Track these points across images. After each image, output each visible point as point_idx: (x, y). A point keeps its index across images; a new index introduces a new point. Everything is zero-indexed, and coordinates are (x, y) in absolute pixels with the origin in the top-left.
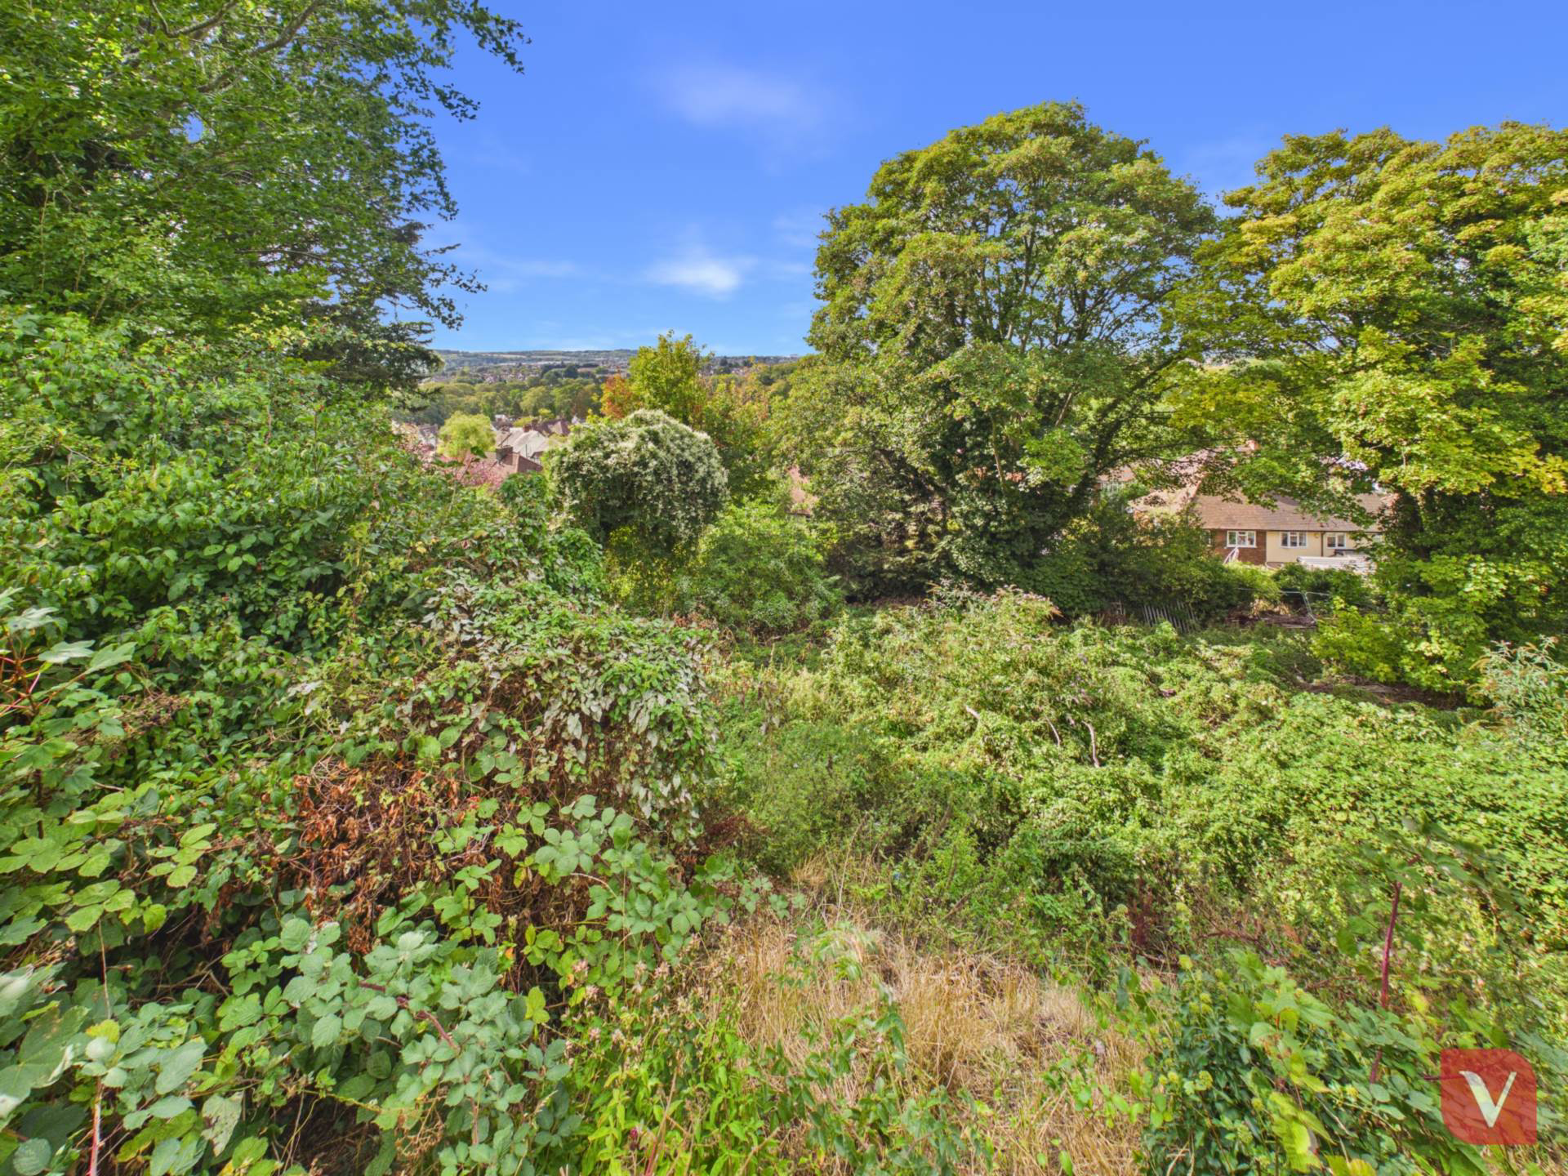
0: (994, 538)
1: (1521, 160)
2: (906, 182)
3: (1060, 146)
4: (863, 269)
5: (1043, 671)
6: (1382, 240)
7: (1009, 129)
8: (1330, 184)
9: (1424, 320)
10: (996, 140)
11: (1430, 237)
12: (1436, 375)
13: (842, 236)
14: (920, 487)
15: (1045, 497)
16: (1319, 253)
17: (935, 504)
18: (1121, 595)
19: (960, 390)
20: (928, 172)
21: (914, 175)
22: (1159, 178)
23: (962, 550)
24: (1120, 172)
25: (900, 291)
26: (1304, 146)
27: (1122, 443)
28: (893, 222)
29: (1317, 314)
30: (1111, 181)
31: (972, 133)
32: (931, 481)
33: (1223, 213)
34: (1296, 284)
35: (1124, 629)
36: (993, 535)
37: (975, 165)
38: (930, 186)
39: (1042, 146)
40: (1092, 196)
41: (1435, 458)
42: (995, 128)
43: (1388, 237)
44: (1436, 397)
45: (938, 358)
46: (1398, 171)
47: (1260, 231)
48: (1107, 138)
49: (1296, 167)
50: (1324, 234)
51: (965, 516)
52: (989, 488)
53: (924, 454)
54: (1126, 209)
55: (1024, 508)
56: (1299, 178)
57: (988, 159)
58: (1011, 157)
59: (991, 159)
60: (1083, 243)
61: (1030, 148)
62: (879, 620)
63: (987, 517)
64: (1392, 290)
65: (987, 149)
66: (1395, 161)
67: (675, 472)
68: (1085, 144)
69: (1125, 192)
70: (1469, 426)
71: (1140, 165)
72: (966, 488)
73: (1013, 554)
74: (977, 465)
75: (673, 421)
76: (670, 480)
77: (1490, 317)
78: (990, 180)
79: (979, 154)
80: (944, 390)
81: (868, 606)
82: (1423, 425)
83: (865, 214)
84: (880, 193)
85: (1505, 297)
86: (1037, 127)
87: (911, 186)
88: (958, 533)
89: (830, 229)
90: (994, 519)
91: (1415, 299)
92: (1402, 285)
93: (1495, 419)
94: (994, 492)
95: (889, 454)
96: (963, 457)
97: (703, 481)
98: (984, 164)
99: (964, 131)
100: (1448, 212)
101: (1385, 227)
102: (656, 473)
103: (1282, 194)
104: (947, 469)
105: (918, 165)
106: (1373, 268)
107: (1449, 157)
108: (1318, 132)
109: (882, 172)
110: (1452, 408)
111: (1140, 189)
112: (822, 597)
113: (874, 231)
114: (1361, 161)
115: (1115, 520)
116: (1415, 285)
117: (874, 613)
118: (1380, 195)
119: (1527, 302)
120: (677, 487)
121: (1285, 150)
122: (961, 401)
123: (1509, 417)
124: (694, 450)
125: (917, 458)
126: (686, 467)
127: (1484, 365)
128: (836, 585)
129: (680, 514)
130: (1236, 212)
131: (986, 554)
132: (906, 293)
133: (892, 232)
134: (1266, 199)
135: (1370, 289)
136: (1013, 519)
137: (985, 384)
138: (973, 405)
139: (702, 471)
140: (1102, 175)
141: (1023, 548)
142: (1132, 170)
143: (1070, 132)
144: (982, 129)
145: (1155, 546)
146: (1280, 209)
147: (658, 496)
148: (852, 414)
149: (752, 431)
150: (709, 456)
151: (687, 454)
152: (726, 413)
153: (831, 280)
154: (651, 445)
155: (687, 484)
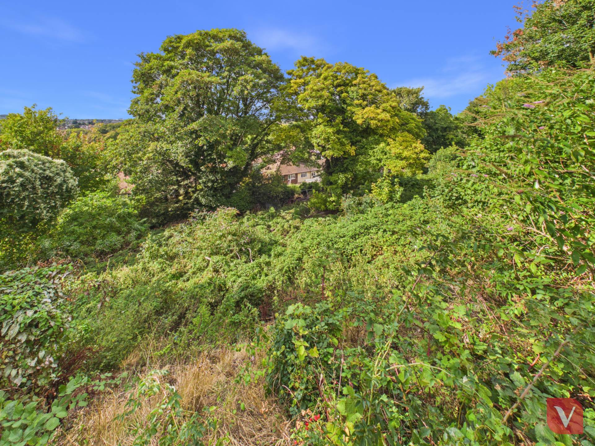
0: (215, 190)
1: (347, 72)
2: (178, 47)
3: (238, 45)
4: (158, 82)
5: (234, 235)
6: (322, 89)
7: (221, 35)
8: (311, 72)
9: (331, 112)
10: (216, 38)
11: (332, 89)
12: (333, 126)
13: (147, 66)
14: (185, 174)
15: (234, 171)
16: (309, 91)
17: (192, 180)
18: (259, 202)
19: (202, 134)
20: (188, 44)
21: (182, 45)
22: (269, 62)
23: (203, 196)
24: (258, 58)
25: (176, 93)
26: (305, 60)
27: (259, 150)
28: (172, 63)
29: (309, 109)
30: (255, 61)
31: (207, 33)
32: (190, 171)
33: (286, 76)
34: (304, 100)
35: (260, 213)
36: (215, 189)
37: (208, 46)
38: (189, 51)
39: (232, 44)
40: (249, 65)
41: (333, 149)
42: (215, 33)
43: (324, 88)
44: (333, 132)
45: (193, 121)
46: (326, 70)
47: (295, 83)
48: (254, 46)
49: (304, 66)
50: (310, 86)
51: (204, 183)
52: (214, 171)
53: (187, 160)
54: (260, 71)
55: (227, 176)
56: (305, 69)
57: (212, 45)
58: (221, 46)
59: (214, 45)
60: (246, 81)
61: (228, 43)
62: (166, 233)
63: (213, 182)
64: (325, 103)
65: (212, 41)
66: (325, 68)
67: (38, 183)
68: (247, 46)
69: (259, 65)
70: (339, 139)
71: (264, 57)
72: (204, 172)
73: (223, 194)
74: (209, 162)
75: (36, 155)
76: (34, 188)
77: (342, 111)
78: (213, 53)
79: (209, 42)
80: (195, 134)
81: (161, 228)
82: (330, 140)
83: (158, 58)
84: (166, 50)
85: (345, 106)
86: (231, 37)
87: (180, 49)
88: (202, 190)
89: (140, 61)
90: (216, 182)
91: (329, 106)
92: (327, 102)
93: (344, 138)
94: (216, 172)
95: (171, 162)
96: (203, 160)
97: (61, 185)
98: (211, 46)
99: (203, 32)
100: (335, 83)
101: (323, 86)
102: (22, 185)
103: (300, 73)
104: (197, 165)
105: (184, 41)
106: (321, 97)
107: (335, 69)
108: (308, 57)
109: (167, 41)
110: (336, 135)
111: (264, 65)
112: (136, 230)
113: (163, 66)
114: (318, 66)
115: (257, 176)
116: (329, 102)
117: (164, 231)
118: (322, 77)
119: (349, 108)
120: (40, 191)
121: (301, 60)
122: (202, 138)
123: (346, 137)
124: (53, 169)
125: (183, 162)
126: (48, 180)
127: (342, 124)
128: (145, 222)
129: (42, 206)
130: (290, 77)
131: (213, 196)
132: (179, 93)
133: (172, 67)
134: (297, 74)
135: (320, 102)
136: (223, 181)
137: (212, 132)
138: (207, 139)
139: (59, 180)
140: (252, 58)
141: (226, 191)
142: (261, 58)
143: (242, 41)
144: (210, 33)
145: (269, 183)
146: (300, 77)
147: (24, 198)
148: (152, 145)
149: (95, 157)
150: (65, 171)
151: (47, 172)
152: (77, 149)
153: (140, 85)
154: (18, 170)
155: (48, 188)
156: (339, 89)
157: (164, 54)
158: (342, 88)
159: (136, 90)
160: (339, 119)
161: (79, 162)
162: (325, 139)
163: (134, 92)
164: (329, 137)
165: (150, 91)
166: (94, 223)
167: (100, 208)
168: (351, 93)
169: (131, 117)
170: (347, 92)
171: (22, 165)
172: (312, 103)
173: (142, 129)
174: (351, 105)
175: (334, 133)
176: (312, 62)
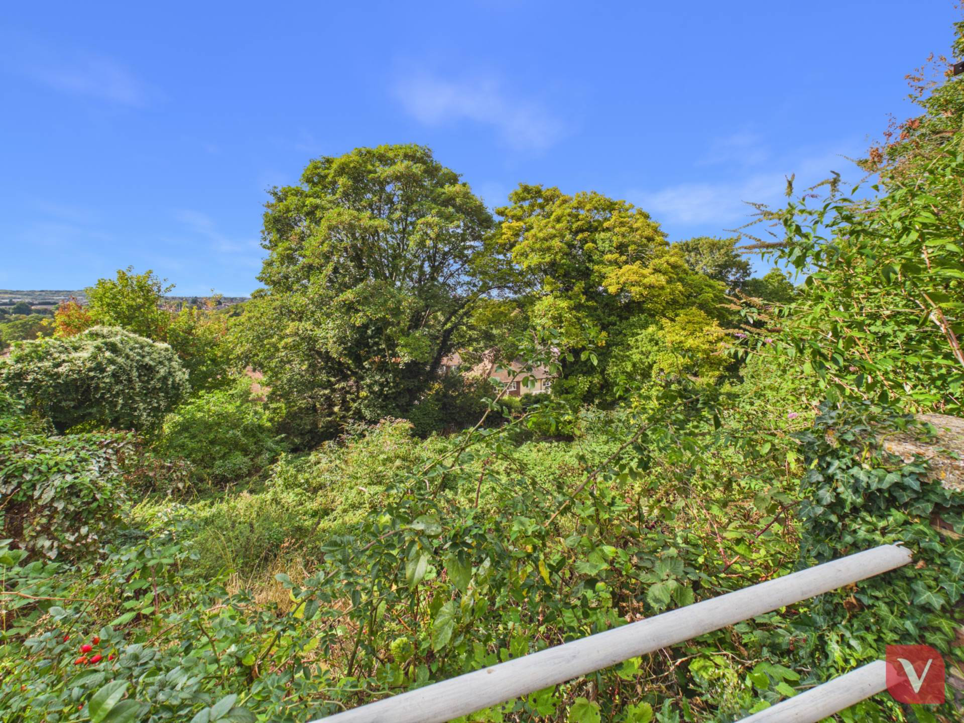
0: (386, 397)
1: (596, 208)
2: (326, 176)
3: (418, 169)
4: (297, 230)
5: (405, 459)
6: (552, 237)
7: (391, 154)
8: (537, 210)
9: (566, 275)
10: (384, 160)
11: (568, 237)
12: (570, 298)
13: (281, 206)
14: (339, 370)
15: (413, 368)
16: (531, 241)
17: (351, 382)
18: (454, 420)
19: (360, 308)
20: (342, 171)
21: (332, 172)
22: (466, 195)
23: (367, 406)
24: (448, 189)
25: (322, 243)
26: (526, 190)
28: (318, 201)
30: (444, 193)
31: (369, 152)
32: (349, 368)
33: (497, 218)
34: (522, 255)
35: (452, 435)
36: (386, 396)
37: (370, 172)
38: (342, 181)
39: (408, 167)
40: (434, 200)
41: (567, 334)
42: (382, 152)
43: (555, 236)
44: (568, 308)
45: (349, 288)
46: (558, 207)
47: (509, 228)
48: (444, 170)
49: (524, 199)
50: (533, 232)
51: (369, 386)
52: (383, 368)
53: (341, 348)
54: (451, 209)
55: (403, 378)
56: (526, 205)
57: (378, 170)
58: (390, 170)
59: (380, 169)
60: (429, 225)
61: (401, 167)
62: (312, 458)
63: (382, 385)
64: (555, 260)
65: (377, 164)
66: (558, 203)
67: (135, 374)
68: (432, 171)
69: (449, 201)
70: (579, 319)
71: (458, 188)
72: (368, 369)
73: (397, 405)
74: (376, 355)
75: (132, 335)
76: (130, 380)
77: (586, 274)
78: (382, 184)
79: (373, 166)
80: (350, 308)
81: (306, 451)
82: (564, 319)
83: (298, 193)
84: (309, 180)
85: (590, 265)
86: (406, 156)
87: (329, 179)
88: (365, 398)
89: (272, 200)
90: (386, 386)
91: (563, 265)
92: (558, 257)
93: (587, 316)
94: (386, 370)
96: (367, 351)
97: (164, 379)
98: (375, 172)
99: (364, 151)
100: (574, 226)
101: (553, 231)
103: (519, 212)
104: (358, 360)
105: (335, 166)
106: (549, 249)
107: (574, 203)
108: (532, 185)
109: (310, 166)
110: (574, 312)
111: (457, 200)
112: (270, 450)
113: (304, 205)
114: (547, 201)
116: (562, 258)
117: (310, 454)
118: (552, 217)
119: (596, 267)
120: (138, 385)
121: (520, 190)
122: (361, 314)
123: (592, 316)
124: (155, 356)
125: (335, 351)
126: (147, 370)
127: (584, 293)
128: (282, 440)
129: (142, 406)
130: (501, 219)
131: (382, 407)
132: (325, 245)
133: (317, 207)
134: (512, 213)
135: (548, 258)
136: (397, 385)
137: (376, 305)
138: (367, 316)
139: (162, 371)
140: (440, 190)
141: (402, 401)
142: (454, 189)
143: (424, 163)
144: (375, 151)
146: (519, 219)
147: (118, 394)
148: (292, 327)
149: (213, 344)
150: (170, 360)
151: (147, 359)
152: (189, 331)
153: (274, 236)
154: (108, 354)
155: (148, 382)
156: (580, 236)
157: (306, 188)
158: (586, 234)
159: (267, 243)
160: (579, 286)
161: (192, 350)
162: (553, 318)
163: (264, 247)
164: (560, 316)
165: (286, 244)
166: (212, 436)
167: (219, 415)
168: (600, 243)
169: (262, 286)
170: (594, 241)
171: (113, 348)
172: (534, 259)
173: (278, 303)
174: (601, 262)
175: (570, 309)
176: (538, 193)
